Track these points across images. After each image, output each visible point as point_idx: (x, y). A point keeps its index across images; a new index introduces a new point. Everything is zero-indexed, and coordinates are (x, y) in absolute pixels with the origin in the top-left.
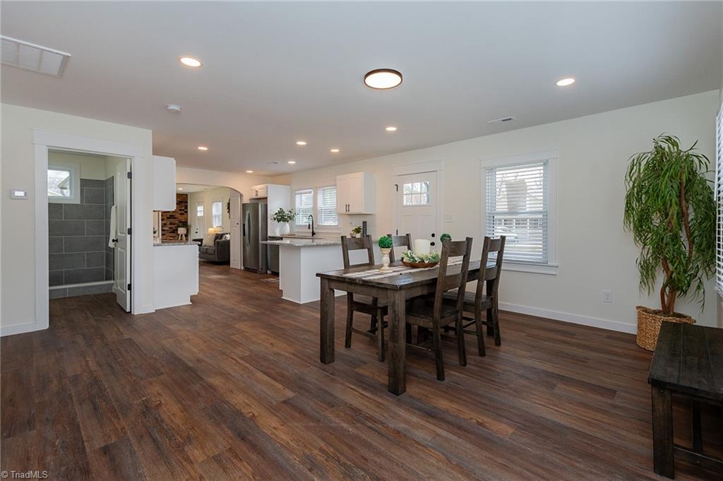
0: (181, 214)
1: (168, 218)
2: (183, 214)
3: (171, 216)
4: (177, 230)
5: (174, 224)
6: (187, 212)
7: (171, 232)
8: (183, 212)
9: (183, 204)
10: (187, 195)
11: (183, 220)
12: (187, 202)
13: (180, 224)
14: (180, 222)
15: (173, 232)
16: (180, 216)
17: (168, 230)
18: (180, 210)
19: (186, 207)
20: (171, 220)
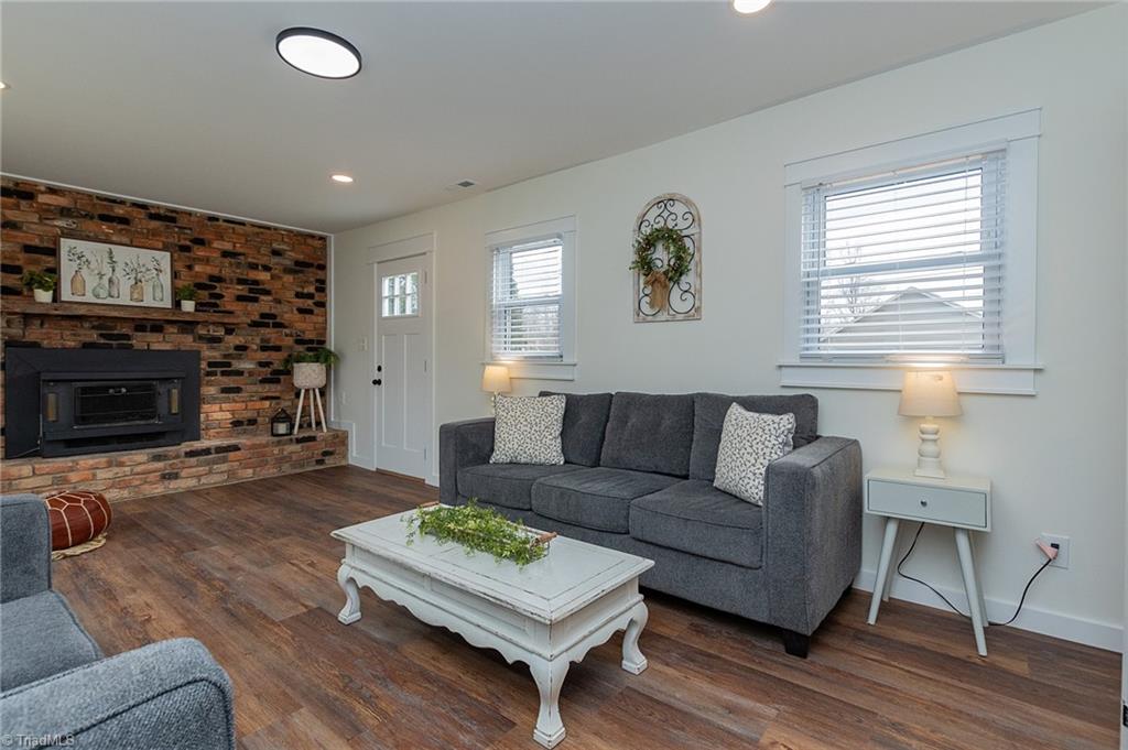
0: (301, 311)
1: (255, 324)
2: (310, 312)
3: (263, 316)
4: (289, 373)
5: (277, 349)
6: (322, 305)
7: (264, 381)
8: (310, 302)
9: (312, 275)
10: (322, 238)
11: (309, 336)
12: (323, 267)
13: (301, 348)
14: (299, 342)
15: (273, 379)
16: (298, 316)
17: (251, 373)
18: (298, 295)
19: (322, 286)
20: (263, 330)
